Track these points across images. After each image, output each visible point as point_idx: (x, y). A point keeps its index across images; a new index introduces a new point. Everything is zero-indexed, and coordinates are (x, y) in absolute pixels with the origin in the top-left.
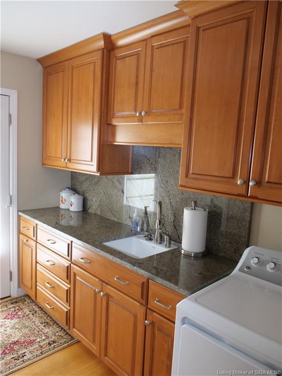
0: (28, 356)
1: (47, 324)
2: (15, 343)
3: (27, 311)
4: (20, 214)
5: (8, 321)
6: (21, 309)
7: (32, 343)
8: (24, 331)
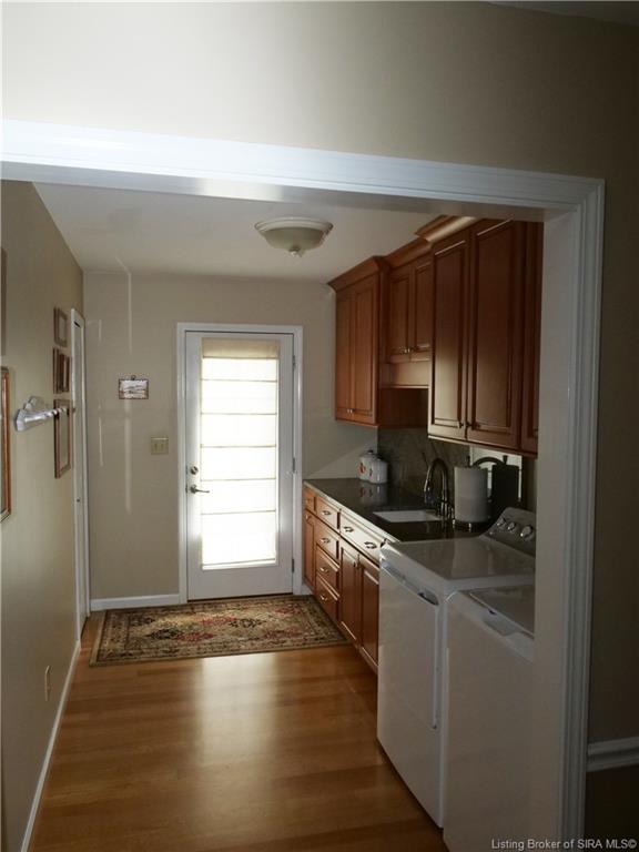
0: (289, 643)
1: (322, 624)
2: (279, 632)
3: (306, 610)
4: (306, 483)
5: (279, 614)
6: (298, 606)
7: (297, 635)
8: (293, 625)
